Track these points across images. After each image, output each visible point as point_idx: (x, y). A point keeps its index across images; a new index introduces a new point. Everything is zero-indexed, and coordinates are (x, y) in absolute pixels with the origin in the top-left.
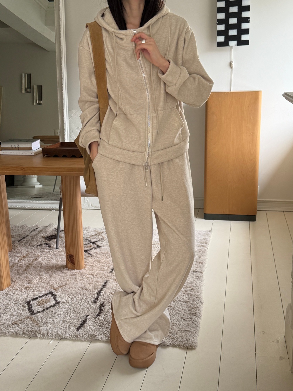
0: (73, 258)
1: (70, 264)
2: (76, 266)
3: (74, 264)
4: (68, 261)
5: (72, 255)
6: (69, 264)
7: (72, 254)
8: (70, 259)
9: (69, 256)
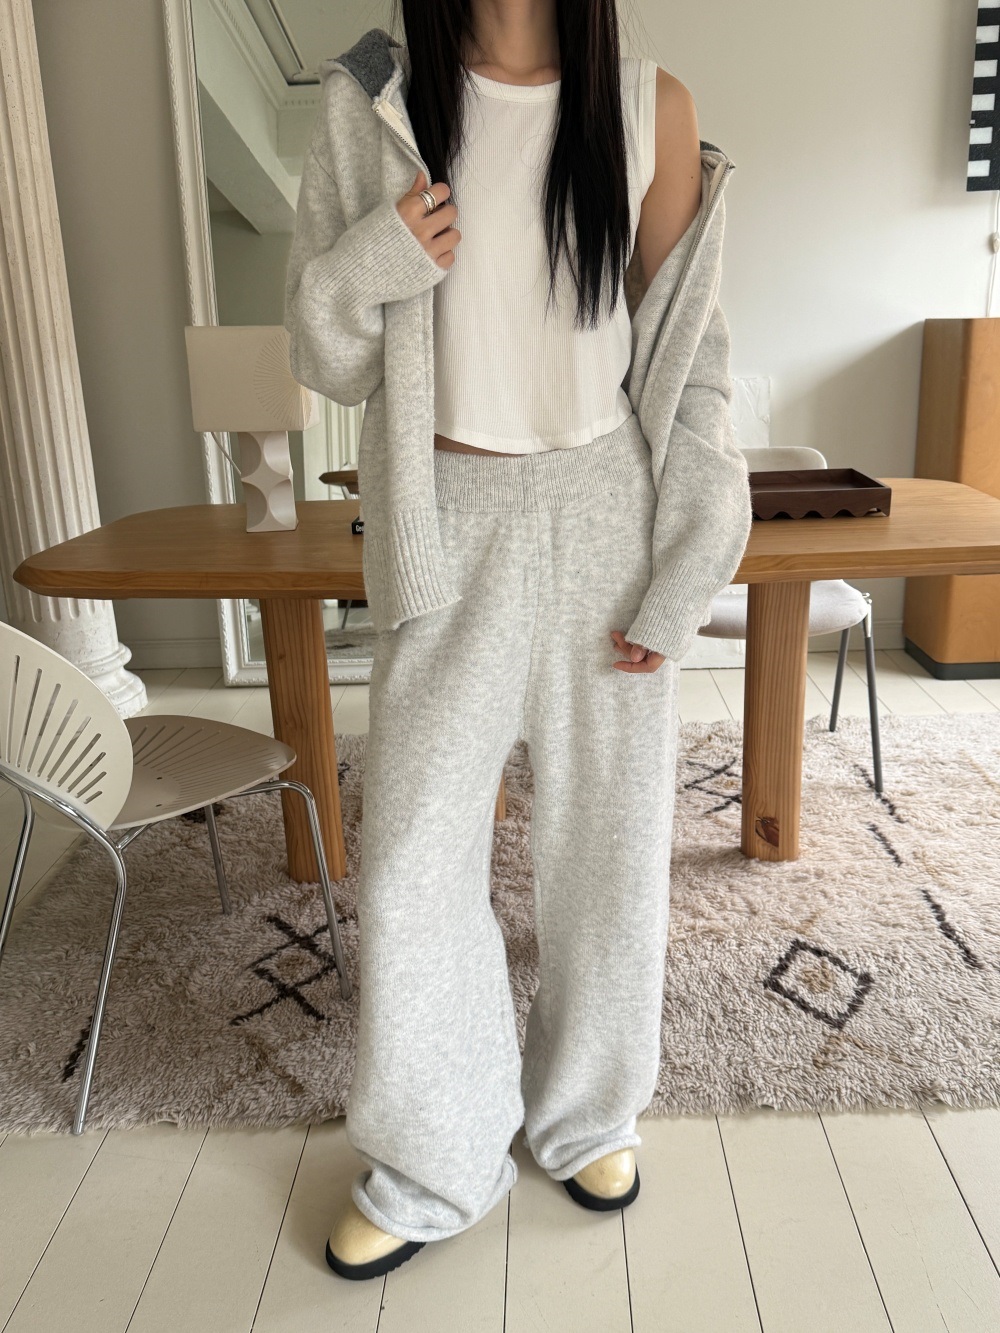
0: (775, 828)
1: (763, 845)
2: (783, 850)
3: (776, 844)
4: (758, 838)
5: (773, 820)
6: (760, 846)
7: (773, 815)
8: (765, 831)
9: (762, 821)
